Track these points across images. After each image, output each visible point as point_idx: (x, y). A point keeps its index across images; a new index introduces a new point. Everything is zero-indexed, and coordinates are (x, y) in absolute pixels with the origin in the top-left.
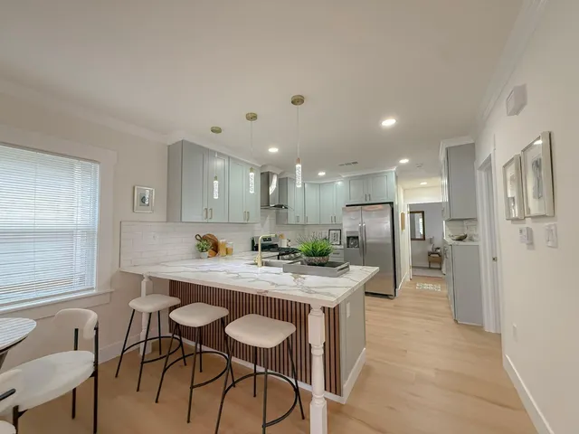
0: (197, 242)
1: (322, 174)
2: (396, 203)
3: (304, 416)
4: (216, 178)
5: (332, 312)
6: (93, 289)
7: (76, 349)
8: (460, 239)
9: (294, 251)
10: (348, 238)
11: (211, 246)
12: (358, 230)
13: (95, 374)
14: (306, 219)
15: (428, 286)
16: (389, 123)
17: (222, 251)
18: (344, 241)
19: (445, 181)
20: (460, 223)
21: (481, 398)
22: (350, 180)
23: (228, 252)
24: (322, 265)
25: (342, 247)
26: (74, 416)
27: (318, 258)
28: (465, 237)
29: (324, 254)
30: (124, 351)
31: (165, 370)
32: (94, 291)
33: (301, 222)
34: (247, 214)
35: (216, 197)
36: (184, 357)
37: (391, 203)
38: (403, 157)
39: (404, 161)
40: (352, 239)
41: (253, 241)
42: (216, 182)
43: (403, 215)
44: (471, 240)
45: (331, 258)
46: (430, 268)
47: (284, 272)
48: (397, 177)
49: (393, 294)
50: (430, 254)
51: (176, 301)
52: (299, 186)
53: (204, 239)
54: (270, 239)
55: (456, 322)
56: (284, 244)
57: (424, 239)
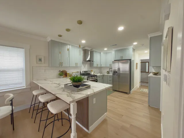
0: (59, 73)
1: (106, 49)
2: (132, 60)
6: (24, 86)
8: (155, 74)
10: (114, 72)
11: (64, 74)
12: (117, 69)
14: (101, 65)
16: (121, 28)
17: (68, 76)
22: (116, 51)
28: (158, 73)
30: (31, 106)
32: (25, 87)
33: (99, 66)
34: (76, 64)
37: (130, 60)
39: (135, 43)
43: (137, 64)
48: (133, 50)
49: (129, 92)
53: (62, 72)
54: (87, 72)
55: (149, 106)
56: (92, 73)
57: (148, 72)
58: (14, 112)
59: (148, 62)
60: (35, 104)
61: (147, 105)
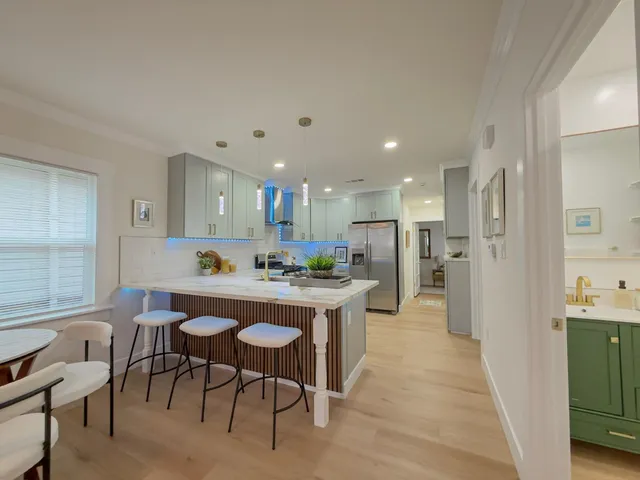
0: (198, 260)
1: (328, 190)
2: (400, 221)
3: (309, 409)
4: (221, 194)
5: (334, 313)
6: (92, 305)
7: (86, 360)
8: (457, 256)
9: (300, 269)
10: (354, 255)
11: (213, 263)
12: (363, 247)
13: (111, 381)
14: (312, 236)
15: (430, 303)
16: (391, 145)
17: (225, 268)
18: (350, 258)
19: (442, 201)
20: (457, 241)
21: (460, 388)
22: (357, 197)
23: (231, 269)
24: (326, 278)
25: (348, 264)
26: (85, 424)
27: (323, 272)
28: (461, 254)
29: (329, 267)
30: (128, 366)
31: (176, 379)
32: (93, 309)
33: (307, 239)
34: (251, 231)
35: (221, 213)
36: (191, 370)
37: (396, 221)
38: (407, 176)
39: (408, 180)
40: (358, 257)
41: (257, 258)
42: (221, 198)
43: (407, 233)
44: (466, 257)
45: (335, 272)
46: (434, 286)
47: (291, 285)
48: (402, 195)
49: (395, 309)
50: (434, 272)
51: (182, 315)
52: (306, 203)
53: (206, 255)
54: (274, 257)
55: (449, 332)
56: (288, 262)
57: (430, 257)
58: (115, 375)
59: (429, 230)
60: (154, 355)
61: (445, 331)
